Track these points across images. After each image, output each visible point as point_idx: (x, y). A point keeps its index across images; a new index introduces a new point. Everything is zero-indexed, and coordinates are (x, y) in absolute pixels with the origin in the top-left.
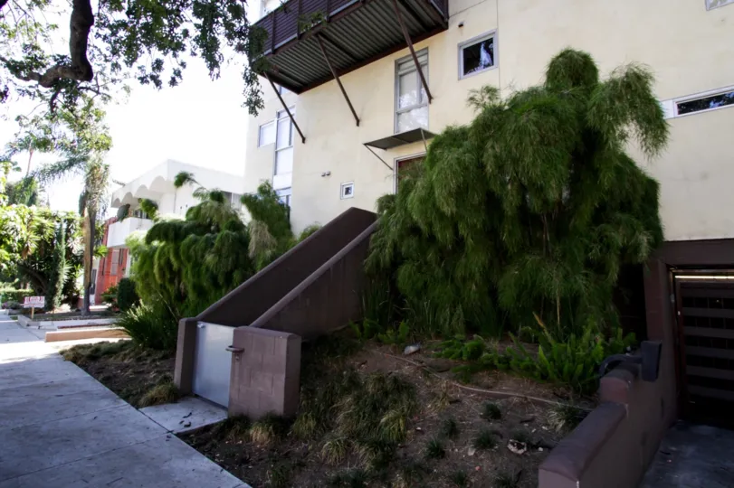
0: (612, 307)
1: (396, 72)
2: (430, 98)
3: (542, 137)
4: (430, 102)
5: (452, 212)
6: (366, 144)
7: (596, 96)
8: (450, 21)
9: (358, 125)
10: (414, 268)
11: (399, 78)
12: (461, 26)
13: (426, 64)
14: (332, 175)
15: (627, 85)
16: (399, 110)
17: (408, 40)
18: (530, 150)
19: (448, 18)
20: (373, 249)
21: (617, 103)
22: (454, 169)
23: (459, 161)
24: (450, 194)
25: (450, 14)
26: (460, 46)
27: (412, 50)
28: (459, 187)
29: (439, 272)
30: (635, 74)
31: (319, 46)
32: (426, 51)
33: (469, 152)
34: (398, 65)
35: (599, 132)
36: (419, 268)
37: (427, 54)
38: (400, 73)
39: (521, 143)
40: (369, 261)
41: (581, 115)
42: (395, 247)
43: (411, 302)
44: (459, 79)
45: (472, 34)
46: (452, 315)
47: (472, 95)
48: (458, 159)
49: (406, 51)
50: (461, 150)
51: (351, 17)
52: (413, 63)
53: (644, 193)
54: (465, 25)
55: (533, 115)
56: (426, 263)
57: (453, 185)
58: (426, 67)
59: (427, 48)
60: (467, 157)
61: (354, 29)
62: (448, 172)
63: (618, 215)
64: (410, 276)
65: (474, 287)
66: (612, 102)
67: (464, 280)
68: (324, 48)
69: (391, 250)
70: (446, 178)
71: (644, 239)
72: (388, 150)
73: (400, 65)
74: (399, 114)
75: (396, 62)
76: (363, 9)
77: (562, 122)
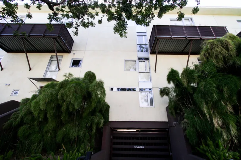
0: (93, 141)
1: (50, 59)
2: (59, 70)
3: (76, 91)
4: (59, 71)
5: (44, 109)
6: (29, 78)
7: (93, 84)
8: (71, 52)
9: (30, 70)
10: (28, 127)
11: (51, 61)
12: (74, 54)
13: (61, 60)
14: (10, 85)
15: (99, 83)
16: (47, 70)
17: (56, 52)
18: (72, 94)
19: (71, 51)
20: (12, 118)
21: (96, 87)
22: (48, 95)
23: (51, 93)
24: (45, 103)
25: (72, 50)
26: (72, 59)
27: (56, 55)
28: (48, 101)
29: (37, 129)
30: (101, 81)
31: (22, 40)
32: (62, 56)
33: (55, 91)
34: (52, 57)
35: (91, 93)
36: (30, 128)
37: (62, 57)
38: (52, 59)
39: (69, 92)
40: (7, 124)
41: (88, 88)
42: (22, 118)
43: (21, 141)
44: (70, 67)
45: (77, 57)
46: (38, 146)
47: (65, 74)
48: (51, 92)
49: (54, 54)
50: (54, 90)
51: (38, 39)
52: (56, 58)
53: (106, 109)
54: (75, 54)
55: (74, 85)
56: (33, 126)
57: (47, 100)
58: (61, 61)
59: (63, 56)
60: (54, 92)
61: (38, 42)
62: (47, 96)
63: (98, 114)
64: (24, 131)
65: (49, 135)
66: (95, 87)
67: (46, 132)
68: (23, 42)
69: (20, 119)
70: (45, 98)
71: (102, 121)
72: (39, 82)
73: (53, 57)
74: (47, 71)
75: (51, 56)
76: (43, 38)
77: (81, 88)
